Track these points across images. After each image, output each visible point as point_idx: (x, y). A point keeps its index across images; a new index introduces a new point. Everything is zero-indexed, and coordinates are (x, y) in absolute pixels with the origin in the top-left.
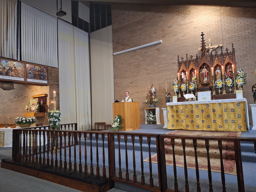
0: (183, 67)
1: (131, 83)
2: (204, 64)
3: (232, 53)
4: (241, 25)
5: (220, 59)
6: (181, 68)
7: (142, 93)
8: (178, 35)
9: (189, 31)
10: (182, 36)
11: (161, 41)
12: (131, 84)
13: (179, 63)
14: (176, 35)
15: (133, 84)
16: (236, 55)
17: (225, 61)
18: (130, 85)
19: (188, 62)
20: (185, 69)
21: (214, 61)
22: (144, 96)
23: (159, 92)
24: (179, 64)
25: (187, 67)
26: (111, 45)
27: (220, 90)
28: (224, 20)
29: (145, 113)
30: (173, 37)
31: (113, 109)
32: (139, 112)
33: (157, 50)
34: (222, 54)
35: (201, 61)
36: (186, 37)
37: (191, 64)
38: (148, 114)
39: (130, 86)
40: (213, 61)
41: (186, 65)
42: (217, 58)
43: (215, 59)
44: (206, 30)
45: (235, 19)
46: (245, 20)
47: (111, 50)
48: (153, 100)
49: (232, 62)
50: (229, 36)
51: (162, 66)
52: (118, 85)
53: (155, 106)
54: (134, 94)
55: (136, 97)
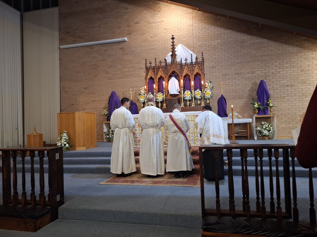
0: (151, 74)
1: (85, 88)
2: (173, 72)
3: (201, 62)
4: (211, 33)
5: (189, 67)
6: (149, 74)
7: (100, 102)
8: (146, 34)
9: (159, 32)
10: (151, 37)
11: (126, 39)
12: (85, 90)
13: (146, 67)
14: (144, 34)
15: (87, 90)
16: (205, 66)
17: (194, 71)
19: (157, 68)
20: (153, 76)
21: (184, 70)
24: (147, 69)
25: (156, 74)
26: (57, 34)
27: (188, 102)
28: (195, 25)
29: (103, 128)
30: (140, 36)
33: (120, 49)
34: (192, 63)
35: (171, 68)
36: (155, 39)
37: (160, 71)
39: (83, 92)
40: (182, 70)
41: (154, 72)
42: (186, 67)
43: (185, 67)
44: (177, 34)
45: (207, 26)
46: (216, 28)
47: (57, 42)
49: (200, 73)
50: (199, 43)
51: (127, 70)
52: (66, 90)
54: (90, 103)
55: (93, 107)
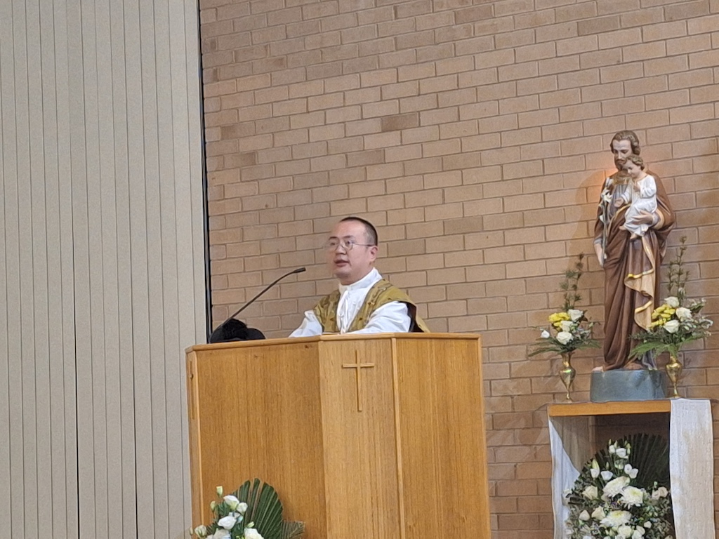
1: (390, 124)
7: (511, 237)
12: (392, 138)
15: (409, 135)
18: (381, 152)
22: (537, 269)
23: (704, 222)
29: (549, 462)
31: (192, 417)
32: (484, 453)
38: (585, 470)
39: (379, 157)
48: (638, 320)
52: (247, 145)
53: (665, 386)
54: (432, 246)
55: (456, 276)
